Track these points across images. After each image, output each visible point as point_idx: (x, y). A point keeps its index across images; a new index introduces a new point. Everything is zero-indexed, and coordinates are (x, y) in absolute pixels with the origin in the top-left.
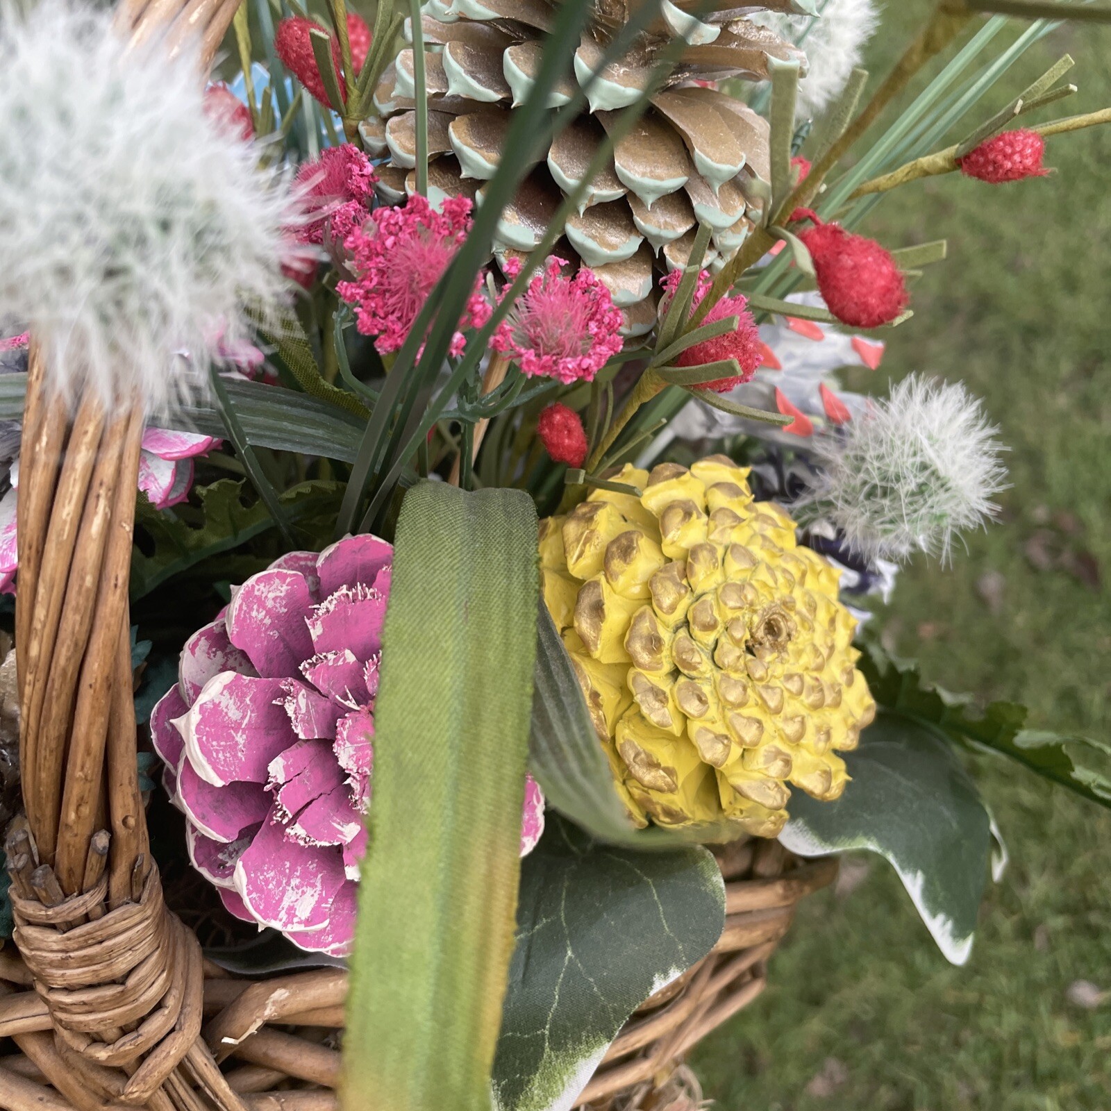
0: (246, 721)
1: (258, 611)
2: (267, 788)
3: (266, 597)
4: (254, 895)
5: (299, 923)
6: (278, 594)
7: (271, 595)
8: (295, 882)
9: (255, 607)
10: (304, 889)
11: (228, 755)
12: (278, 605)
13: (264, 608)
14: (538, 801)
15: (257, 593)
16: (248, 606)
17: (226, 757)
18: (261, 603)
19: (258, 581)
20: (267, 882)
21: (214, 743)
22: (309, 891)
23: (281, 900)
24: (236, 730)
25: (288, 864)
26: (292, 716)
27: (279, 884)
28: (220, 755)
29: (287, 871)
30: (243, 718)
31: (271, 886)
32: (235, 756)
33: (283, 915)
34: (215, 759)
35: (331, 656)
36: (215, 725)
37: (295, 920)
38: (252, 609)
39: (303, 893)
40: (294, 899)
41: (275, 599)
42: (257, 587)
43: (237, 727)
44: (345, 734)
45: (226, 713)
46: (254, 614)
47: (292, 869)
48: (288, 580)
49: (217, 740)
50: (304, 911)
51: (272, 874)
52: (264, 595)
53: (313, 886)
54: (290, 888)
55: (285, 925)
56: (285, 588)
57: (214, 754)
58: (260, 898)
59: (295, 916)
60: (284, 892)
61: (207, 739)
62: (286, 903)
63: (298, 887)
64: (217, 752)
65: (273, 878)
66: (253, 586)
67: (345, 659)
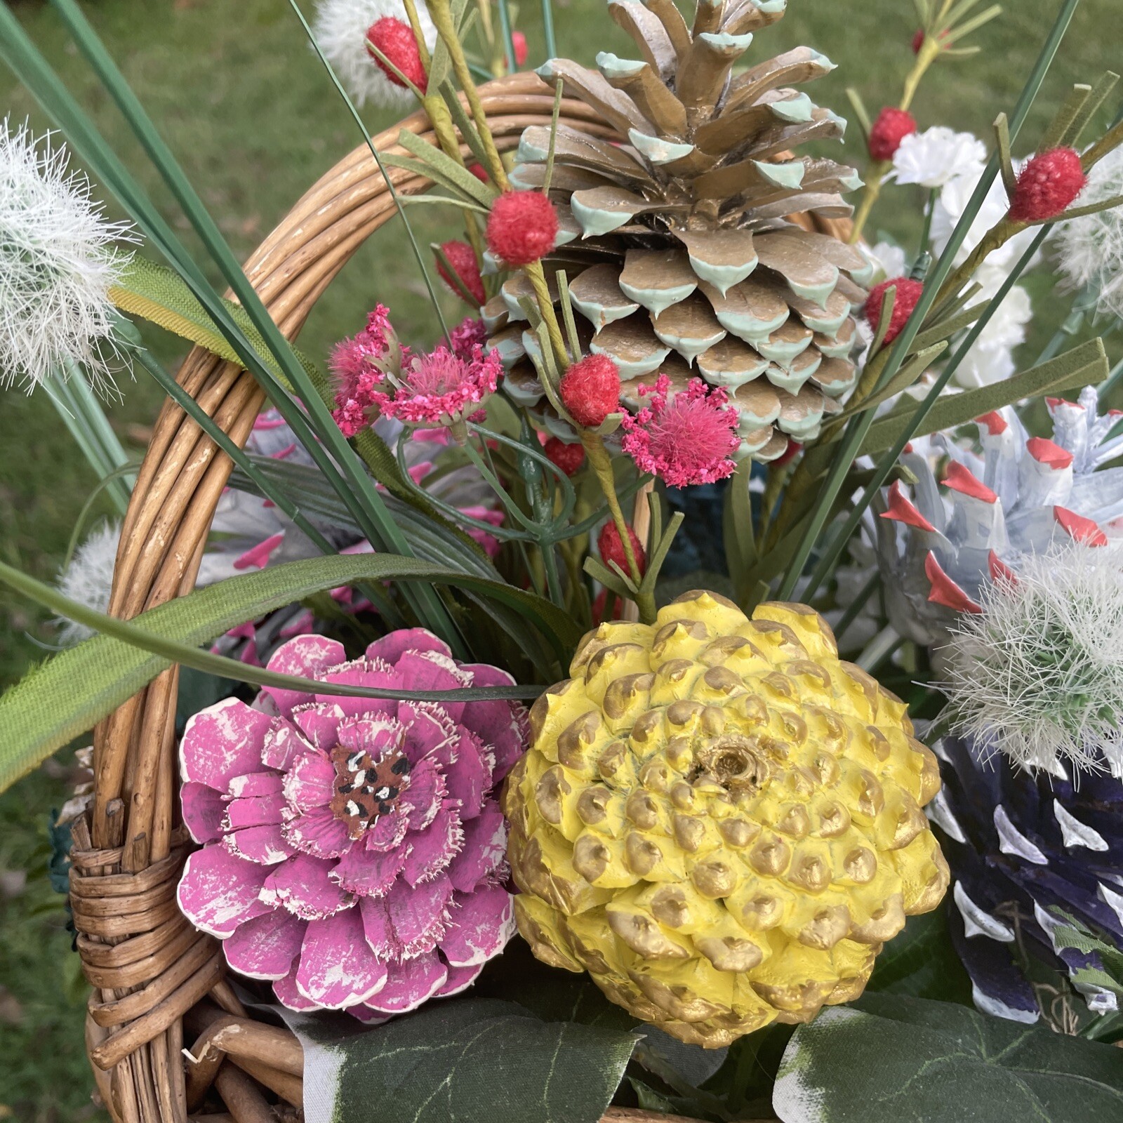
0: (240, 745)
1: (295, 666)
2: (225, 797)
3: (305, 657)
4: (187, 886)
5: (211, 924)
6: (317, 656)
7: (310, 657)
8: (231, 894)
9: (293, 662)
10: (236, 902)
11: (209, 763)
12: (316, 667)
13: (302, 665)
14: (506, 918)
15: (296, 651)
16: (286, 660)
17: (206, 764)
18: (299, 661)
19: (300, 641)
20: (205, 882)
21: (200, 749)
22: (238, 906)
23: (209, 901)
24: (228, 749)
25: (235, 878)
26: (267, 745)
27: (215, 888)
28: (202, 761)
29: (231, 883)
30: (239, 741)
31: (206, 887)
32: (217, 768)
33: (202, 913)
34: (194, 762)
35: (322, 707)
36: (208, 736)
37: (210, 921)
38: (289, 664)
39: (233, 905)
40: (220, 905)
41: (313, 661)
42: (297, 646)
43: (230, 746)
44: (297, 770)
45: (221, 731)
46: (291, 668)
47: (236, 885)
48: (328, 647)
49: (205, 747)
50: (220, 918)
51: (214, 878)
52: (303, 655)
53: (244, 903)
54: (223, 897)
55: (199, 921)
56: (324, 653)
57: (196, 758)
58: (191, 891)
59: (212, 918)
60: (214, 897)
61: (194, 744)
62: (210, 906)
63: (230, 899)
64: (199, 757)
65: (212, 882)
66: (294, 645)
67: (333, 714)
